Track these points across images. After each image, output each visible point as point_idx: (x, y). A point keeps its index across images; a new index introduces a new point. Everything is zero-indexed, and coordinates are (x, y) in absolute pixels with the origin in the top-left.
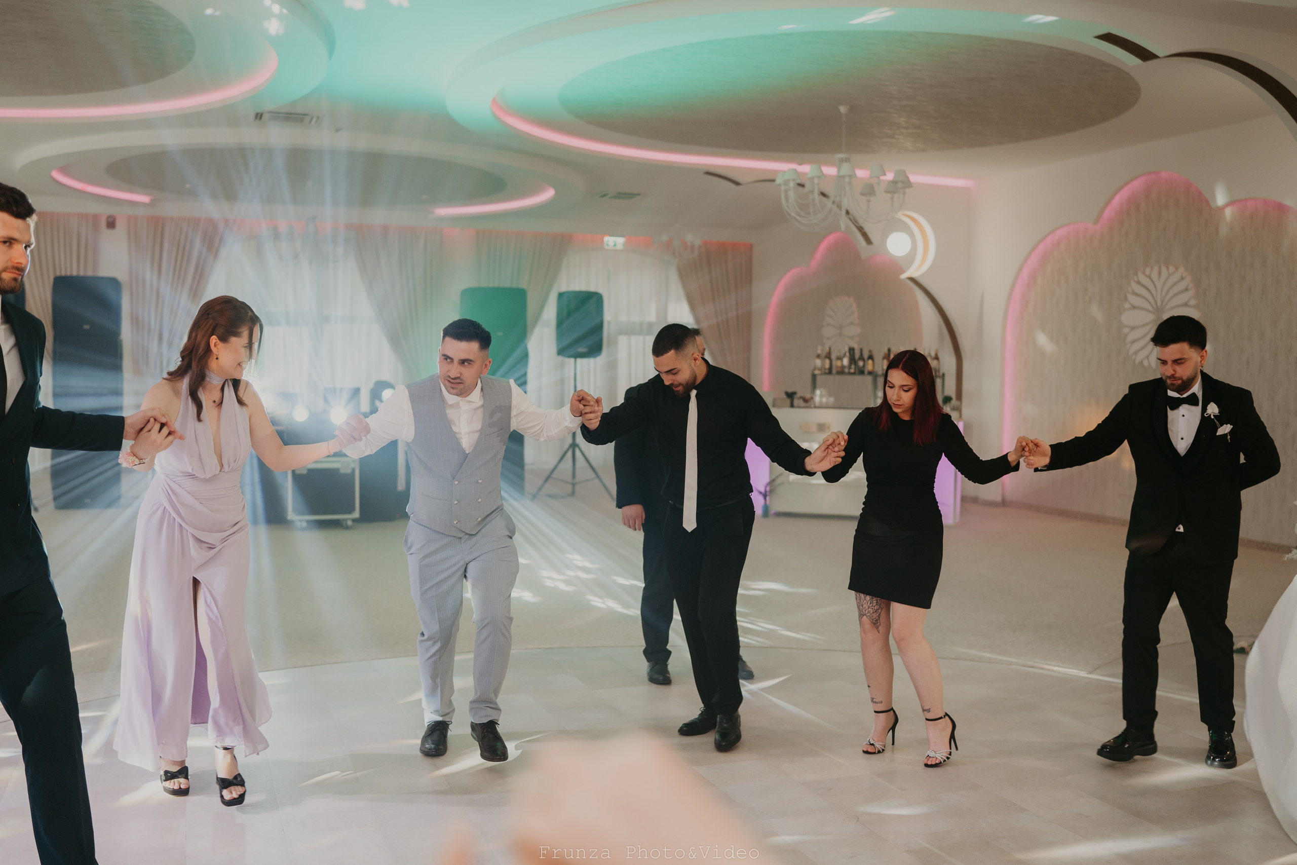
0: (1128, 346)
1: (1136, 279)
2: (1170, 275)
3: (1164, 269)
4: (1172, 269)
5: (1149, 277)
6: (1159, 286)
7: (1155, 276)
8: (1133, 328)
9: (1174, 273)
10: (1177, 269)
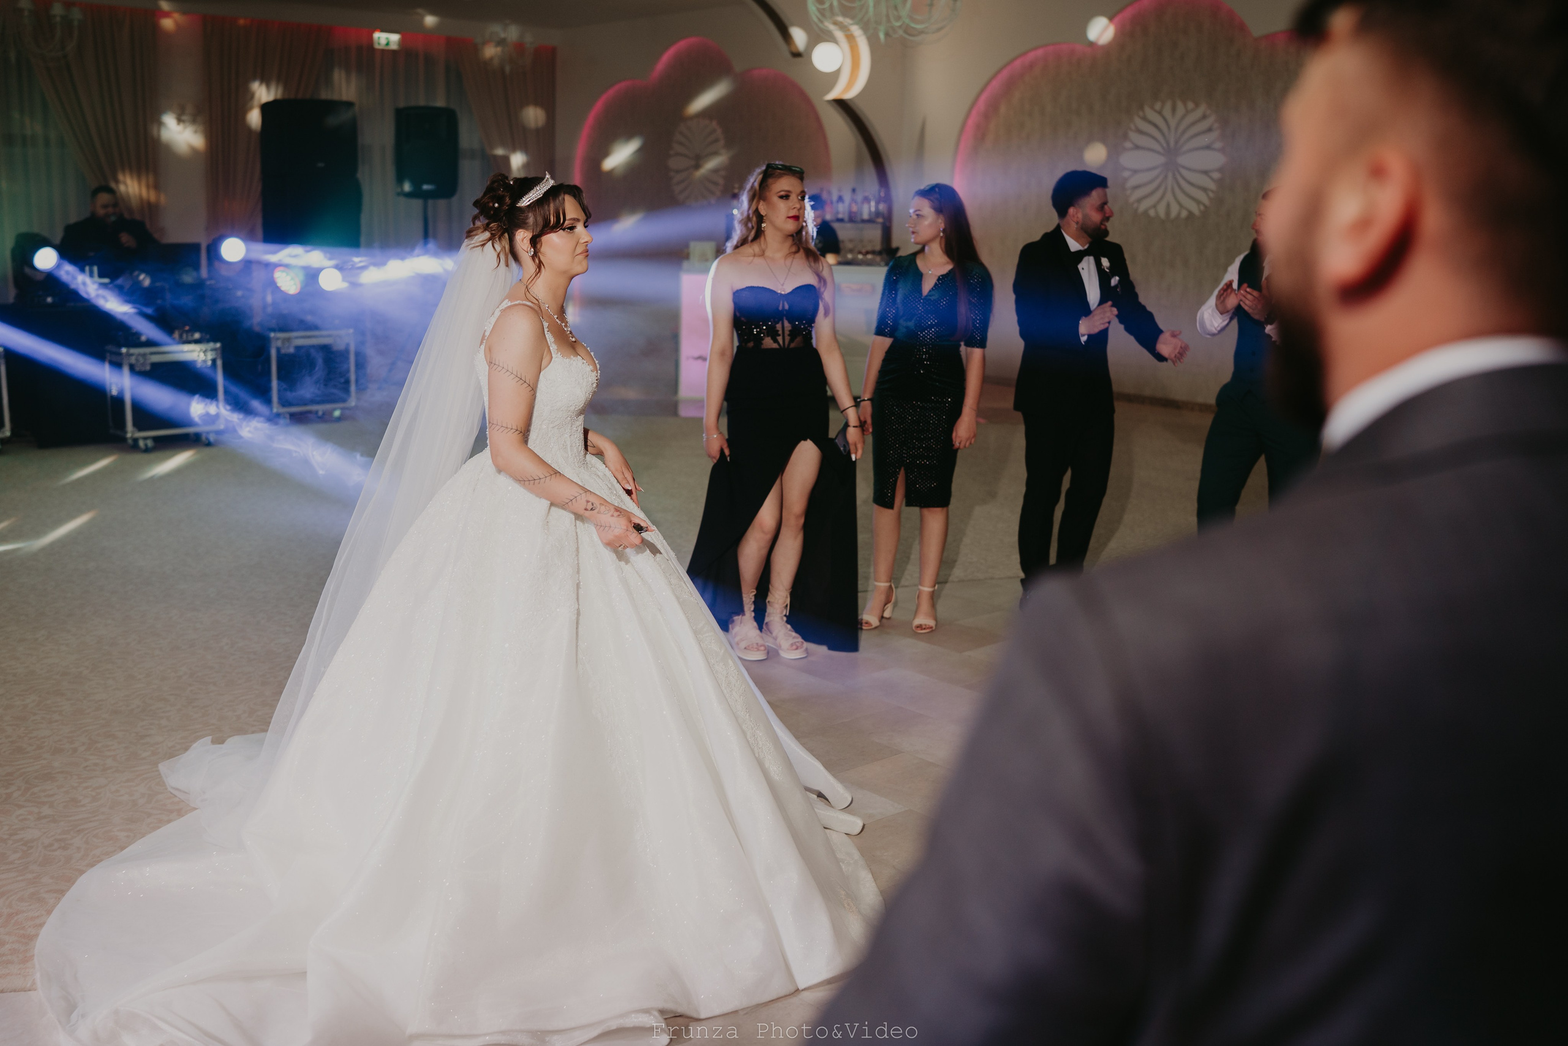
0: (1128, 192)
1: (1141, 113)
2: (1187, 112)
3: (1180, 105)
4: (1191, 105)
5: (1160, 113)
6: (1173, 123)
7: (1167, 112)
8: (1135, 172)
9: (1193, 110)
10: (1197, 105)
